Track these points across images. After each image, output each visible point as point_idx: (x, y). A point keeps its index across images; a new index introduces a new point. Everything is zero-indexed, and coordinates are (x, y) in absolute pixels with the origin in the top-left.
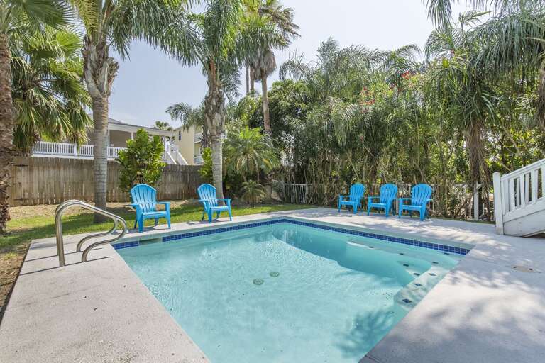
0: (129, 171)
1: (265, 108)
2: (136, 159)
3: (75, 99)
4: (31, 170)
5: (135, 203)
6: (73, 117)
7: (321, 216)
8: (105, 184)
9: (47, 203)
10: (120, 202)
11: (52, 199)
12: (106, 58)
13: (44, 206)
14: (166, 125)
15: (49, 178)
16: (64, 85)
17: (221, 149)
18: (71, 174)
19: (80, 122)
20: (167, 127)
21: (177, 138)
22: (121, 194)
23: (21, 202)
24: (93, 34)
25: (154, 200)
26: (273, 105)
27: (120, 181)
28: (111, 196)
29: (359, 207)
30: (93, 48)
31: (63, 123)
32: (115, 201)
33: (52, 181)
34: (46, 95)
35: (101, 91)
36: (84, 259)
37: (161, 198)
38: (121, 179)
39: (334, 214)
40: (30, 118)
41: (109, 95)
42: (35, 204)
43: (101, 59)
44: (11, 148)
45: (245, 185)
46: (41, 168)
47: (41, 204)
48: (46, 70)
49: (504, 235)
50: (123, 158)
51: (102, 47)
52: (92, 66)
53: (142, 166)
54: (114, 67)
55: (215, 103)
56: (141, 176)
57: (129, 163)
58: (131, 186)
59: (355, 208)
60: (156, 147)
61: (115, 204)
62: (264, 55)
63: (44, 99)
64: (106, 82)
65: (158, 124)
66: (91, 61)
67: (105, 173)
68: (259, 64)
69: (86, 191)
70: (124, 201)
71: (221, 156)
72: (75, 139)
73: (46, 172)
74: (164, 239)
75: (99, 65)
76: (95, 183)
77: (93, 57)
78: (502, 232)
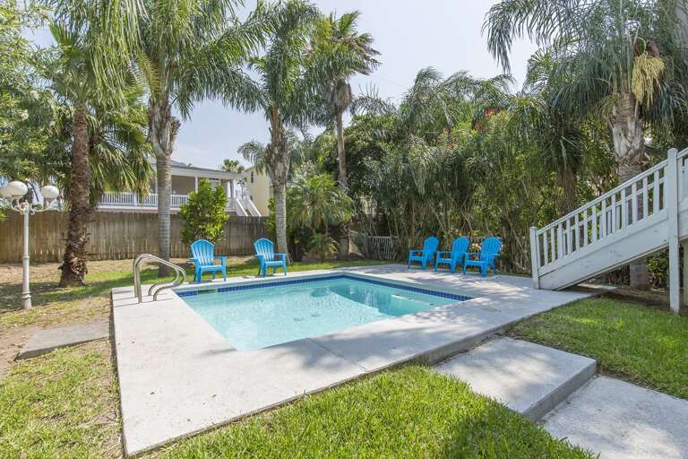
0: (191, 225)
1: (341, 149)
2: (198, 213)
3: (137, 149)
4: (98, 225)
5: (195, 258)
6: (136, 168)
7: (388, 272)
8: (168, 240)
9: (112, 259)
10: (183, 257)
11: (117, 254)
12: (168, 118)
13: (110, 262)
14: (236, 164)
15: (114, 233)
16: (128, 136)
17: (284, 201)
18: (134, 228)
19: (143, 173)
20: (238, 166)
21: (249, 180)
22: (184, 249)
23: (90, 258)
24: (157, 96)
25: (212, 255)
26: (350, 144)
27: (182, 235)
28: (174, 251)
29: (428, 262)
30: (157, 109)
31: (127, 176)
32: (178, 257)
33: (116, 235)
34: (112, 149)
35: (164, 150)
36: (155, 299)
37: (218, 253)
38: (184, 234)
39: (403, 271)
40: (99, 173)
41: (171, 152)
42: (102, 260)
43: (164, 120)
44: (88, 207)
45: (314, 238)
46: (107, 223)
47: (107, 259)
48: (111, 122)
49: (540, 289)
50: (185, 212)
51: (165, 108)
52: (156, 127)
53: (204, 220)
54: (176, 125)
55: (277, 152)
56: (204, 230)
57: (192, 216)
58: (193, 240)
59: (424, 264)
60: (219, 198)
61: (178, 259)
62: (338, 89)
63: (111, 154)
64: (168, 141)
65: (227, 162)
66: (155, 122)
67: (168, 228)
68: (332, 99)
69: (148, 246)
70: (187, 257)
71: (285, 208)
72: (139, 191)
73: (112, 227)
74: (219, 290)
75: (162, 125)
76: (158, 239)
77: (157, 118)
78: (537, 286)
